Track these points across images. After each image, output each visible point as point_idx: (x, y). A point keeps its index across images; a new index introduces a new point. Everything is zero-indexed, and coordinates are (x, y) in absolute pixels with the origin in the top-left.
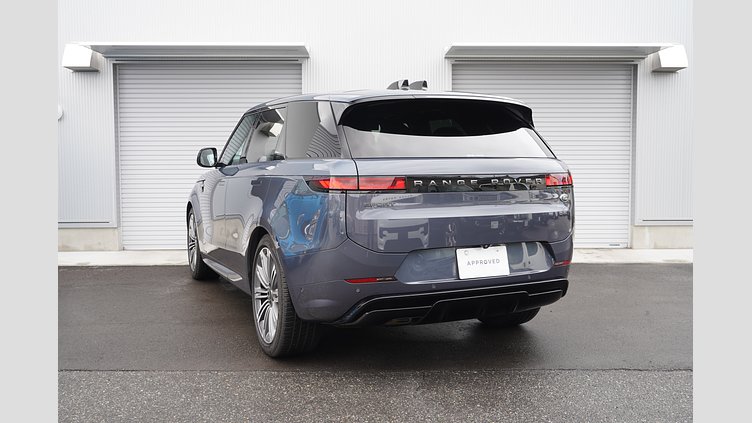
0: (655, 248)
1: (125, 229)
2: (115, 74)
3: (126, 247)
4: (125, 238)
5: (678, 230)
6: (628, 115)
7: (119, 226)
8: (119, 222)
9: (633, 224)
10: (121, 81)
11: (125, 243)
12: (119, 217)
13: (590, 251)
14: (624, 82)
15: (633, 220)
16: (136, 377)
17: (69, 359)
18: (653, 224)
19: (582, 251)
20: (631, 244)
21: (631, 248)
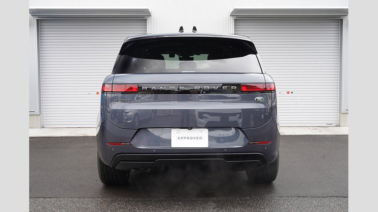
1: (44, 115)
2: (38, 25)
3: (44, 126)
4: (44, 121)
7: (40, 114)
8: (40, 111)
9: (340, 112)
11: (44, 123)
12: (40, 109)
20: (339, 123)
21: (339, 126)
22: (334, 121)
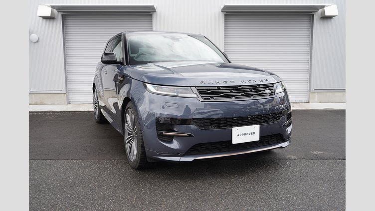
0: (320, 103)
3: (70, 103)
4: (69, 98)
5: (331, 94)
6: (309, 41)
7: (67, 93)
8: (66, 91)
9: (310, 91)
10: (66, 23)
11: (70, 100)
14: (307, 23)
15: (310, 89)
16: (77, 163)
17: (45, 155)
18: (319, 91)
20: (309, 100)
21: (309, 102)
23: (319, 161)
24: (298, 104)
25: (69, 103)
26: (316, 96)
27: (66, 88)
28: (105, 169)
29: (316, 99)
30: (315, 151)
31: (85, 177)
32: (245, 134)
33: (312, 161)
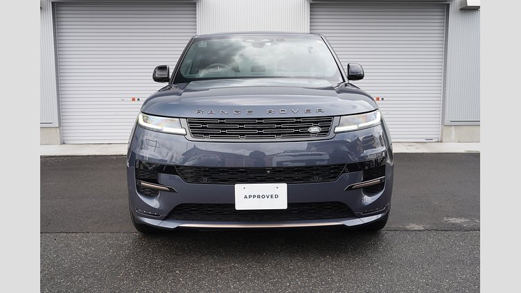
0: (459, 142)
1: (65, 128)
3: (66, 142)
4: (65, 135)
7: (60, 126)
8: (60, 123)
9: (443, 124)
11: (64, 138)
13: (410, 144)
15: (443, 121)
16: (75, 237)
18: (458, 124)
19: (405, 144)
20: (442, 138)
21: (441, 142)
22: (435, 137)
23: (458, 234)
24: (425, 145)
25: (64, 143)
26: (453, 132)
27: (59, 119)
28: (121, 247)
29: (453, 138)
30: (452, 217)
31: (89, 260)
32: (259, 197)
33: (446, 234)
